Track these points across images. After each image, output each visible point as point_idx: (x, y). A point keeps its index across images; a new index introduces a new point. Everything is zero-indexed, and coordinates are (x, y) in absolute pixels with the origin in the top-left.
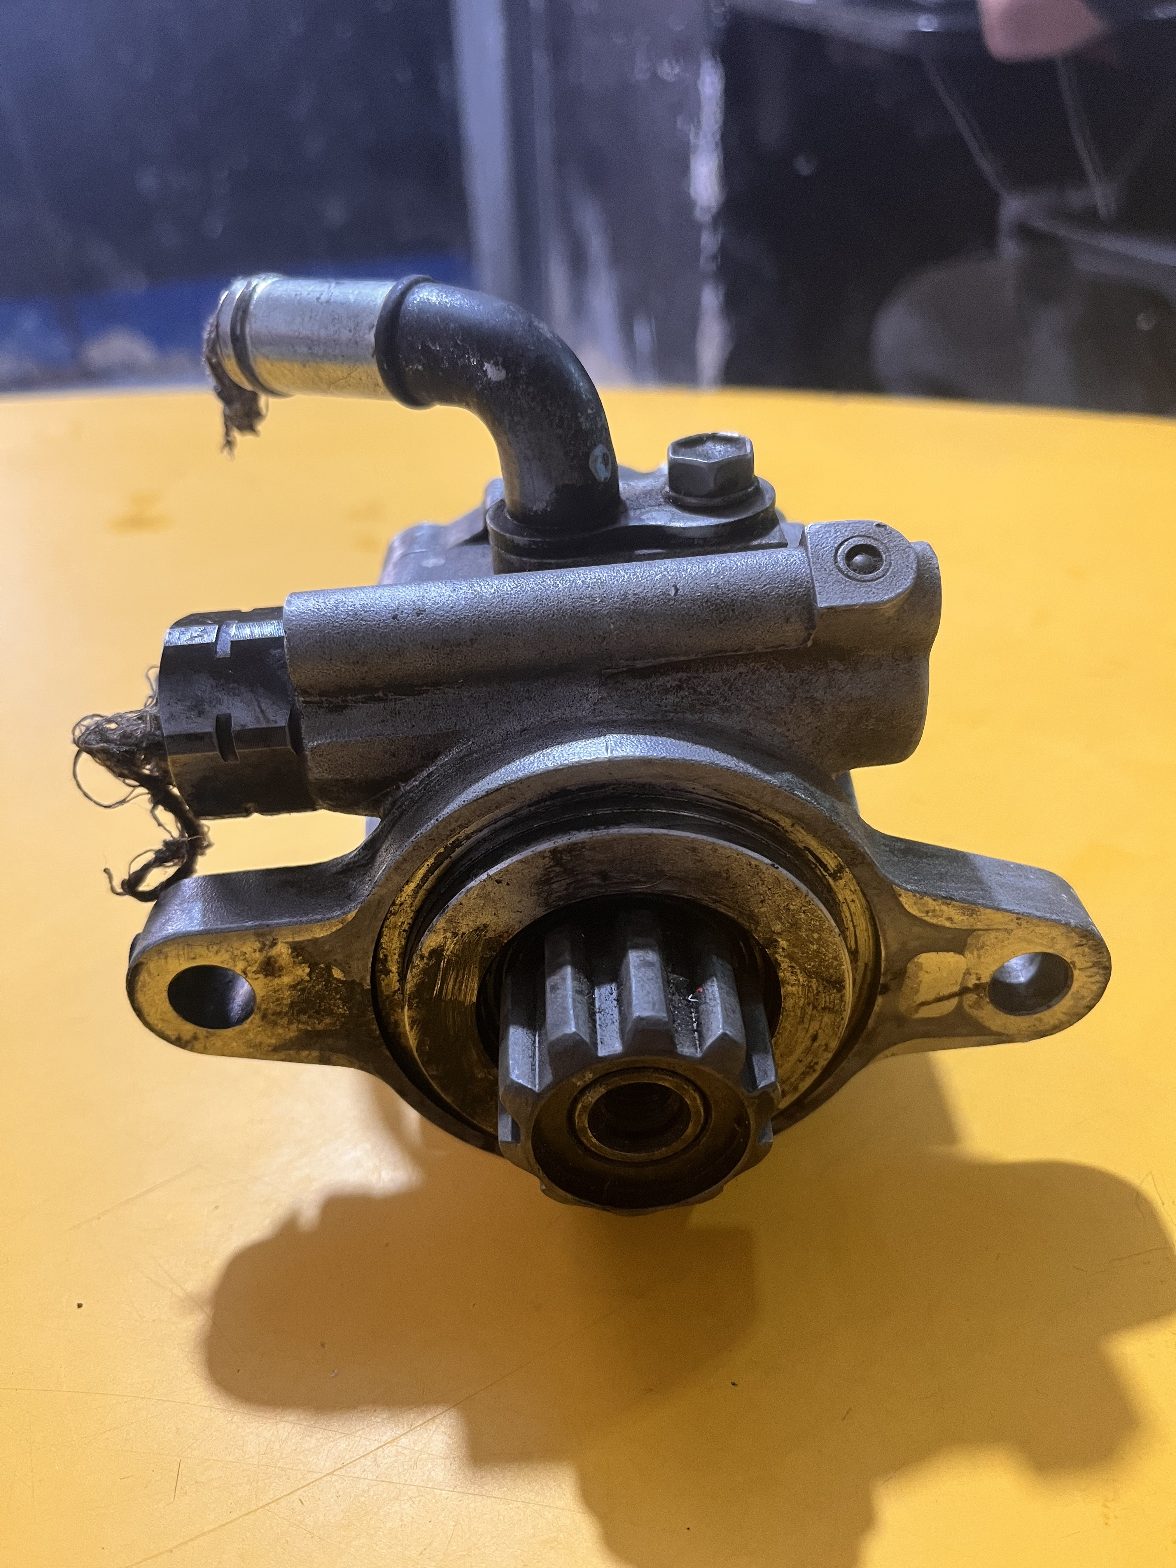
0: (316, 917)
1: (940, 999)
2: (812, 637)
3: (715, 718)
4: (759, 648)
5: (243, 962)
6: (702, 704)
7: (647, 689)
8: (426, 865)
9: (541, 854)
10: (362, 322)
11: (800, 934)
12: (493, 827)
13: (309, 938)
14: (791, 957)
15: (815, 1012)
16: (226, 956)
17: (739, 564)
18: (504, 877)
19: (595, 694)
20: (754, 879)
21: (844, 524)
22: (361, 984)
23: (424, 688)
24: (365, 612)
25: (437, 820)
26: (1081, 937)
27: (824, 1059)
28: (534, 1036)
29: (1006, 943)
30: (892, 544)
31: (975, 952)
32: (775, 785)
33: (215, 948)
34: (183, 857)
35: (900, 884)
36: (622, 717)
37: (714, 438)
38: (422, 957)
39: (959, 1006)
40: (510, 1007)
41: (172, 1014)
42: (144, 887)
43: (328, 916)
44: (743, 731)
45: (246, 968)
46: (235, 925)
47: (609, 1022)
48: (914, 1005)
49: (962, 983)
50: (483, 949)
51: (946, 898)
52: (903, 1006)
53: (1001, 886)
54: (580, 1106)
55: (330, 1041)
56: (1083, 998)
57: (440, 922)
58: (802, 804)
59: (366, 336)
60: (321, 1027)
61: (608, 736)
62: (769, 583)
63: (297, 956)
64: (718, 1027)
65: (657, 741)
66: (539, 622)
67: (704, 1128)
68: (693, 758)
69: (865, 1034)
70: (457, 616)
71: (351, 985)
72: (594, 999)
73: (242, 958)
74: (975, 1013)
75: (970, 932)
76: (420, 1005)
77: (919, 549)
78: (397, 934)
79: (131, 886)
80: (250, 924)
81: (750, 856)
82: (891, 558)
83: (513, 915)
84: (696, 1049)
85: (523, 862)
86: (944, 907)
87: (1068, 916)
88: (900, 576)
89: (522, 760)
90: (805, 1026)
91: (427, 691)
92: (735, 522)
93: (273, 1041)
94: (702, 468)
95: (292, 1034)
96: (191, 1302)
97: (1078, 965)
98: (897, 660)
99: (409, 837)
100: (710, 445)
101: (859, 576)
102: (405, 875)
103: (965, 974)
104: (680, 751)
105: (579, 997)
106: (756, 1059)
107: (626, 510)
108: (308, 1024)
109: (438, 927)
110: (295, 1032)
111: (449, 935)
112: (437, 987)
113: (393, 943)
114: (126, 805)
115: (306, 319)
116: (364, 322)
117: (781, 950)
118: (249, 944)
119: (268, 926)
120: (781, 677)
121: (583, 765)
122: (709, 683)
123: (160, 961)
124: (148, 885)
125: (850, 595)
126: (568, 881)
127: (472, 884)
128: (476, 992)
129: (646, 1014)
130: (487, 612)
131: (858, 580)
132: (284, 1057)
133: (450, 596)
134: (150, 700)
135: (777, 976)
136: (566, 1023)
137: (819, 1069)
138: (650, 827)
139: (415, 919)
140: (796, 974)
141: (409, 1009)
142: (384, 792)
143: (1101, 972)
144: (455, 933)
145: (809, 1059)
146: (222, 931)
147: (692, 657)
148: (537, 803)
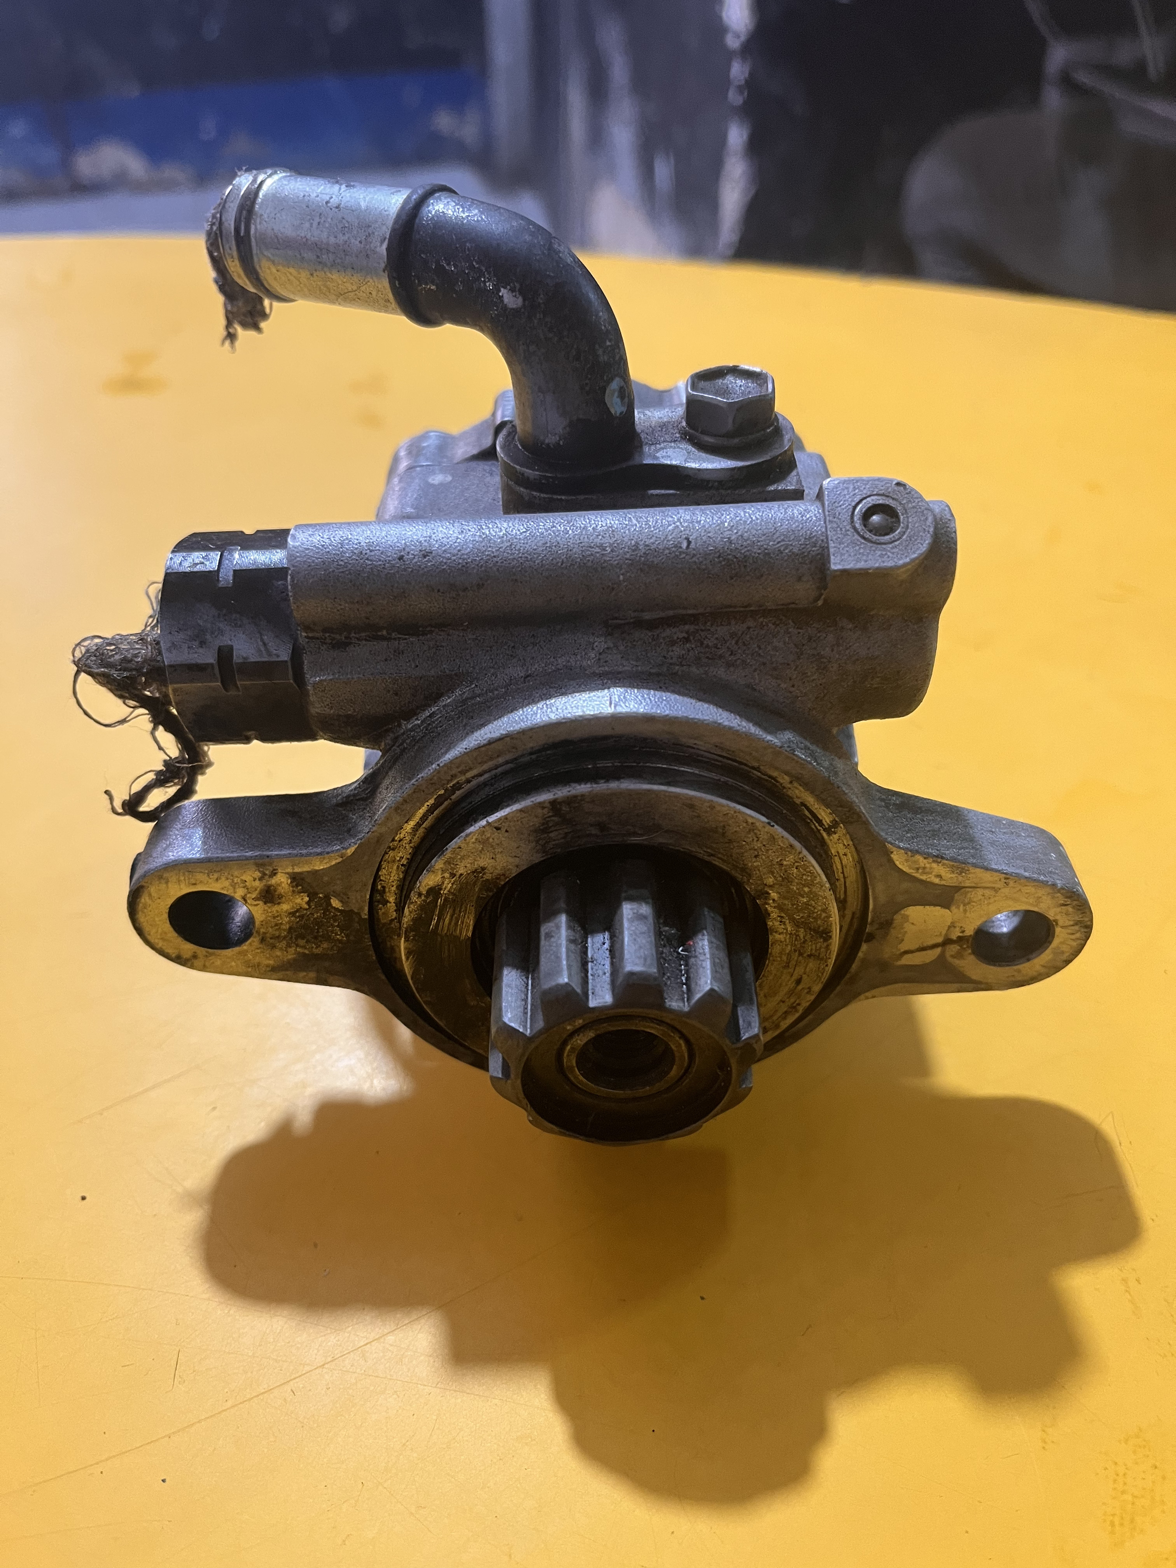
0: (315, 850)
1: (923, 949)
2: (823, 597)
3: (720, 672)
4: (770, 605)
5: (243, 889)
6: (707, 658)
7: (653, 640)
8: (425, 805)
9: (541, 805)
10: (373, 233)
11: (791, 887)
12: (494, 772)
13: (309, 870)
14: (780, 908)
15: (801, 958)
16: (227, 883)
17: (754, 518)
18: (503, 824)
19: (600, 643)
20: (750, 836)
21: (863, 480)
22: (359, 914)
23: (428, 629)
24: (371, 551)
25: (438, 765)
26: (1067, 897)
27: (806, 1001)
28: (527, 978)
29: (992, 900)
30: (910, 505)
31: (962, 907)
32: (777, 746)
33: (216, 875)
34: (183, 778)
35: (893, 842)
36: (626, 668)
37: (735, 371)
38: (420, 895)
39: (942, 955)
40: (504, 948)
41: (172, 934)
42: (144, 808)
43: (328, 850)
44: (748, 686)
45: (246, 895)
46: (235, 855)
47: (601, 973)
48: (898, 953)
49: (946, 935)
50: (480, 890)
51: (937, 856)
52: (887, 952)
53: (992, 844)
54: (569, 1047)
55: (327, 964)
56: (1063, 952)
57: (438, 863)
58: (801, 764)
59: (378, 249)
60: (316, 951)
61: (611, 690)
62: (783, 540)
63: (297, 886)
64: (706, 983)
65: (661, 697)
66: (547, 570)
67: (687, 1071)
68: (697, 717)
69: (848, 976)
70: (464, 559)
71: (348, 914)
72: (587, 948)
73: (242, 885)
74: (957, 962)
75: (958, 889)
76: (417, 938)
77: (937, 510)
78: (395, 867)
79: (132, 807)
80: (249, 854)
81: (747, 814)
82: (909, 521)
83: (511, 860)
84: (684, 1002)
85: (523, 811)
86: (934, 865)
87: (1055, 877)
88: (916, 540)
89: (525, 710)
90: (790, 970)
91: (431, 632)
92: (751, 465)
93: (271, 962)
94: (722, 408)
95: (290, 957)
96: (190, 1199)
97: (1061, 923)
98: (906, 621)
99: (410, 779)
100: (730, 379)
101: (875, 538)
102: (405, 816)
103: (949, 927)
104: (683, 708)
105: (572, 947)
106: (740, 1011)
107: (640, 445)
108: (306, 949)
109: (437, 867)
110: (293, 954)
111: (447, 875)
112: (434, 922)
113: (391, 876)
114: (126, 725)
115: (315, 224)
116: (376, 233)
117: (771, 901)
118: (250, 873)
119: (268, 857)
120: (789, 633)
121: (586, 719)
122: (717, 636)
123: (161, 885)
124: (148, 806)
125: (864, 558)
126: (566, 831)
127: (472, 829)
128: (471, 928)
129: (638, 968)
130: (495, 557)
131: (871, 542)
132: (282, 976)
133: (458, 538)
134: (151, 620)
135: (766, 925)
136: (559, 972)
137: (801, 1009)
138: (649, 783)
139: (414, 855)
140: (784, 924)
141: (405, 941)
142: (385, 728)
143: (1083, 930)
144: (453, 874)
145: (792, 1000)
146: (222, 860)
147: (701, 610)
148: (539, 751)
